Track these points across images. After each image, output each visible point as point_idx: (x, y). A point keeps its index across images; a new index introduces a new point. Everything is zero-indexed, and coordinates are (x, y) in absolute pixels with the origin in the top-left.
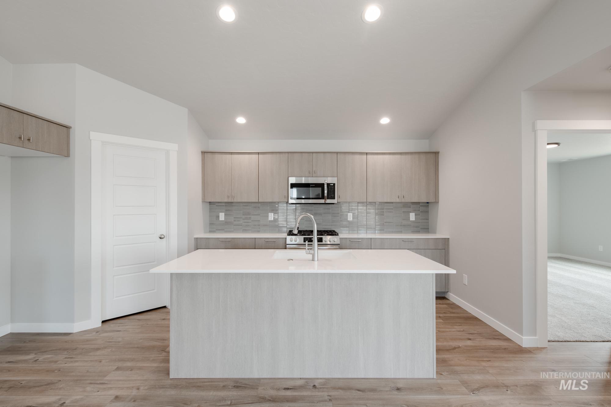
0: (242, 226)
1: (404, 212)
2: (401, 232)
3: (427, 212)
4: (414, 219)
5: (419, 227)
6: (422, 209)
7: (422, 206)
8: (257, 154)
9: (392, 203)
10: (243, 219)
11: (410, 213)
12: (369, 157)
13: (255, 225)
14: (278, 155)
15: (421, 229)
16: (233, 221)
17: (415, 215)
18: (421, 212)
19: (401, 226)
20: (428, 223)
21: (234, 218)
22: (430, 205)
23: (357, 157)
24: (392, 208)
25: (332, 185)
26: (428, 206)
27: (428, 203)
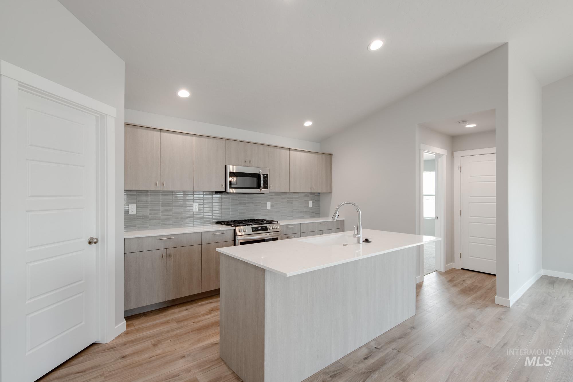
0: (160, 219)
1: (305, 200)
2: (303, 218)
3: (319, 200)
4: (311, 207)
5: (314, 213)
6: (316, 198)
7: (315, 196)
8: (192, 136)
9: (298, 193)
10: (162, 212)
11: (309, 202)
12: (292, 152)
13: (177, 218)
14: (215, 140)
15: (316, 214)
16: (148, 214)
17: (312, 203)
18: (315, 200)
19: (304, 212)
20: (319, 209)
21: (150, 210)
22: (320, 195)
23: (283, 151)
24: (298, 197)
25: (265, 175)
26: (319, 196)
27: (319, 193)
